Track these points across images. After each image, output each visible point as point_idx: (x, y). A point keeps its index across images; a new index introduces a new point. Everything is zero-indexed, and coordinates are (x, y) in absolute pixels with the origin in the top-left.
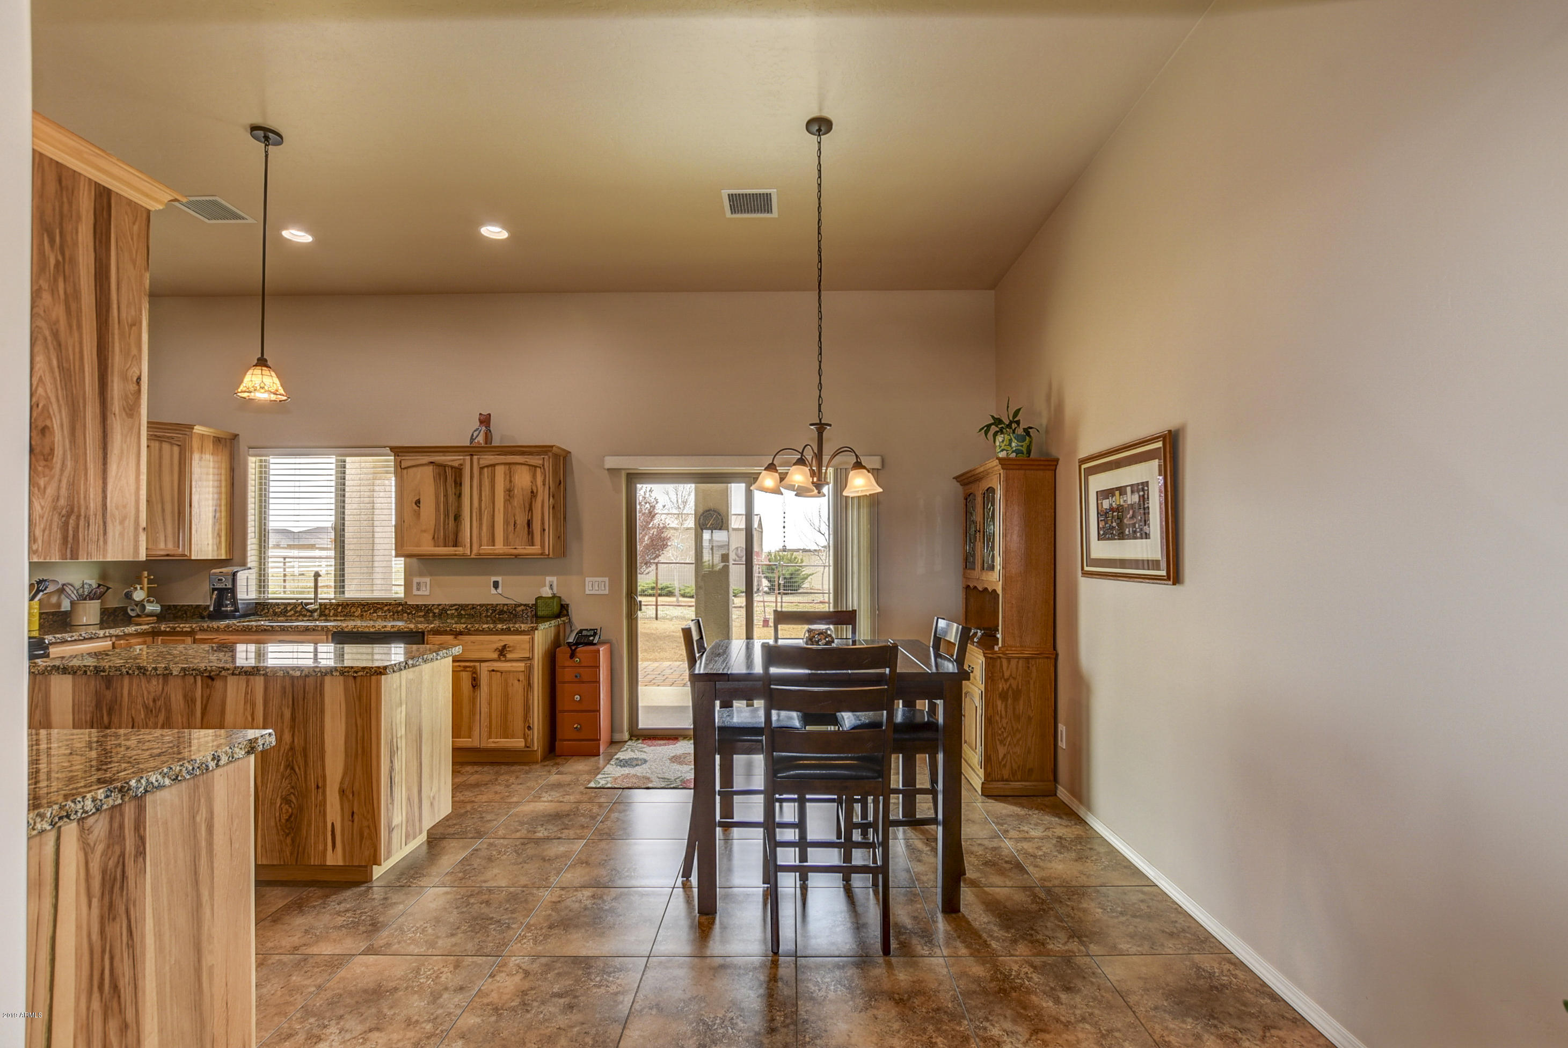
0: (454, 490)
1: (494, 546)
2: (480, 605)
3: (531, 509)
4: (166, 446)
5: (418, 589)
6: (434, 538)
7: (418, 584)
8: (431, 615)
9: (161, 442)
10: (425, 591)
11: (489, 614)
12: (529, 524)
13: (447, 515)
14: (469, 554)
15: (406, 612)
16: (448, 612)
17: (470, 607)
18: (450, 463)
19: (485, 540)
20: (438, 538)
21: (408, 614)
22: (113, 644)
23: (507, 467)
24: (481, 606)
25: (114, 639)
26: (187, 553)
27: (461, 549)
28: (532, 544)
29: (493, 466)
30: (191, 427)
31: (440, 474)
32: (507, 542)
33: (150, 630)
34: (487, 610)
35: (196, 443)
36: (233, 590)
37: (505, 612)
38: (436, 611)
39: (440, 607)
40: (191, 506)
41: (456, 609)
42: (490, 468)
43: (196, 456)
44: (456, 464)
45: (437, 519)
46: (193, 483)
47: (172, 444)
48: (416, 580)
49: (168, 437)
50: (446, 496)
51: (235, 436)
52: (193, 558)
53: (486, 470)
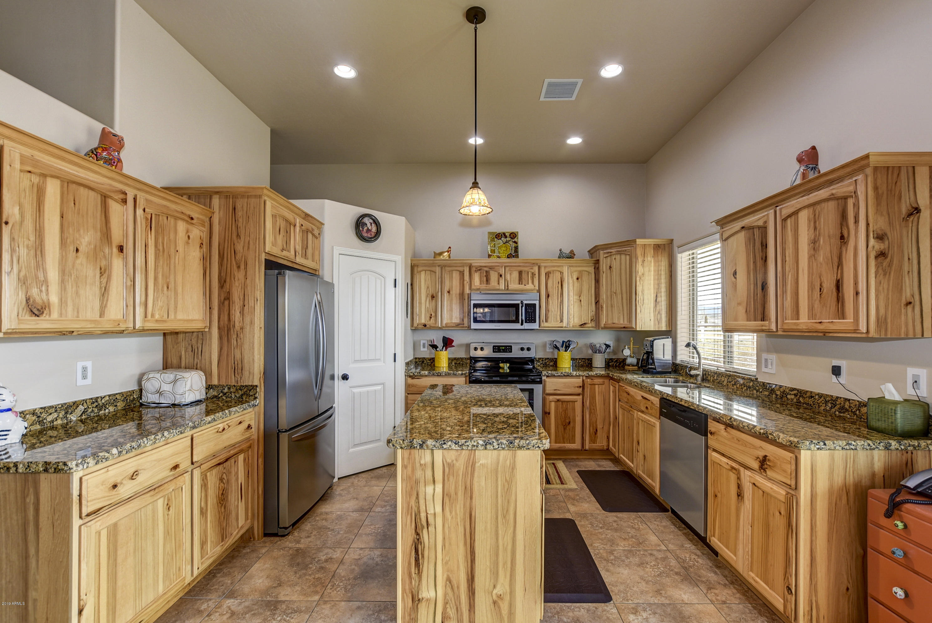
0: (761, 254)
1: (798, 319)
2: (818, 394)
3: (840, 265)
4: (623, 257)
5: (766, 367)
6: (746, 311)
7: (766, 360)
8: (774, 396)
9: (621, 254)
10: (771, 369)
11: (828, 408)
12: (838, 286)
13: (756, 284)
14: (775, 330)
15: (755, 389)
16: (789, 396)
17: (808, 394)
18: (756, 224)
19: (789, 311)
20: (750, 311)
21: (757, 391)
22: (583, 381)
23: (811, 209)
24: (821, 396)
25: (584, 378)
26: (634, 326)
27: (766, 323)
28: (843, 316)
29: (796, 213)
30: (635, 241)
31: (750, 239)
32: (812, 314)
33: (606, 375)
34: (826, 402)
35: (639, 252)
36: (652, 353)
37: (847, 410)
38: (778, 393)
39: (782, 390)
40: (636, 294)
41: (795, 395)
42: (793, 217)
43: (640, 260)
44: (760, 223)
45: (749, 290)
46: (638, 279)
47: (626, 255)
48: (764, 356)
49: (623, 251)
50: (755, 262)
51: (672, 240)
52: (638, 329)
53: (789, 221)
